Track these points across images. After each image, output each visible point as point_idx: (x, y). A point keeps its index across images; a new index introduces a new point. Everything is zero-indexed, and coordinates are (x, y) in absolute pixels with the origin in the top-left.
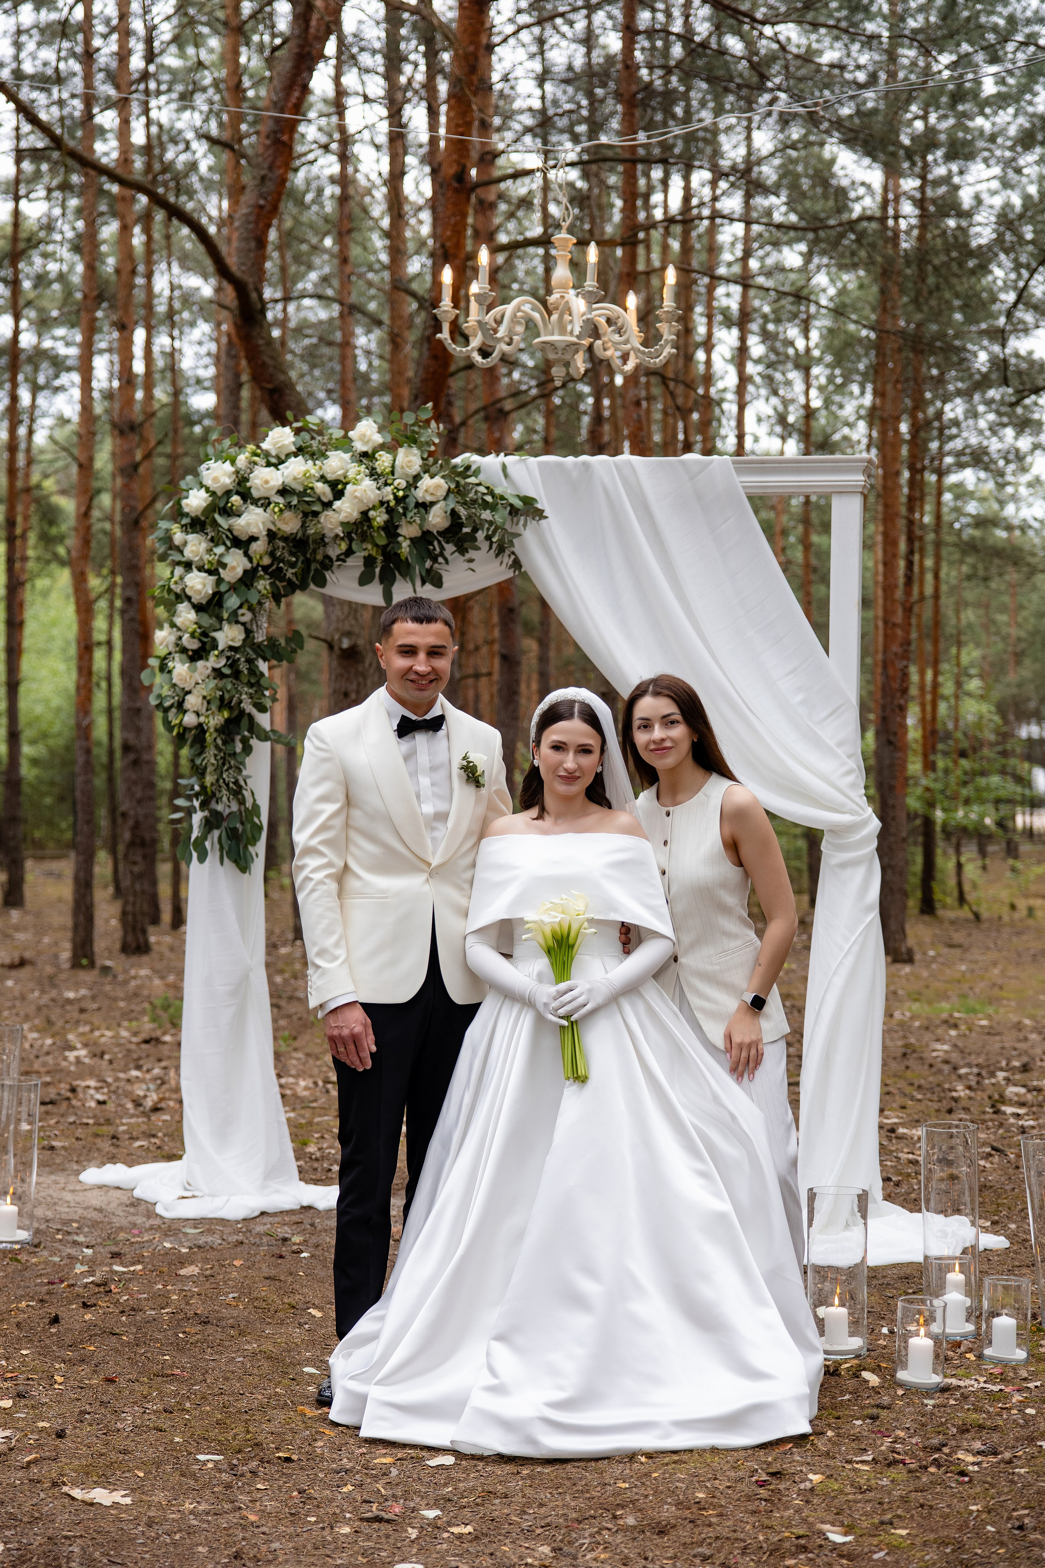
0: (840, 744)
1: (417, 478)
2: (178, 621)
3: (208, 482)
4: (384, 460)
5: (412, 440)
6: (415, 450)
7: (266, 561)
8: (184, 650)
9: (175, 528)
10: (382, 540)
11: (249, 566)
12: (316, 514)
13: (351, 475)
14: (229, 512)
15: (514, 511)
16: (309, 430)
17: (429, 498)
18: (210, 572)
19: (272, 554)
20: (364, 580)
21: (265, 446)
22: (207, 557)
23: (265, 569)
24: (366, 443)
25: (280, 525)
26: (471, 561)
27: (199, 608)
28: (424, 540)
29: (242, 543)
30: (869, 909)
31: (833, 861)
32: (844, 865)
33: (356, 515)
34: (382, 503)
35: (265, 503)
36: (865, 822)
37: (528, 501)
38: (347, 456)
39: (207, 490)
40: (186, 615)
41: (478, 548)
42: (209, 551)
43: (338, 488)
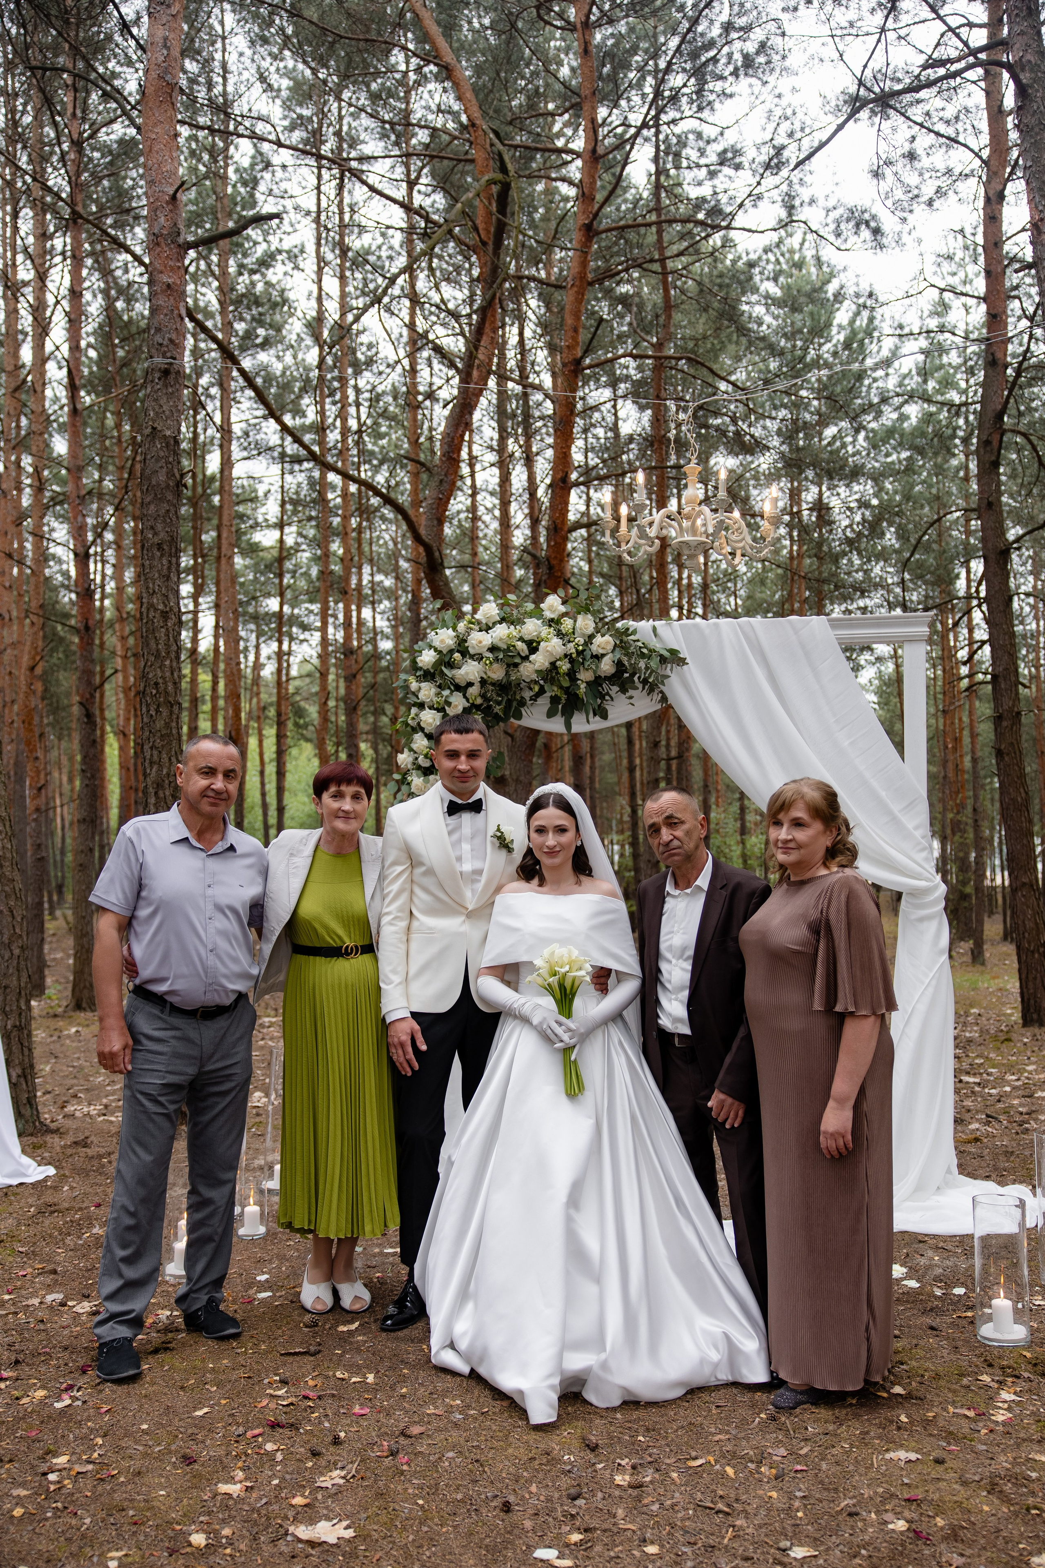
0: (916, 828)
1: (591, 637)
2: (414, 746)
3: (436, 644)
4: (567, 624)
5: (586, 610)
6: (589, 616)
7: (479, 701)
8: (419, 768)
9: (412, 680)
10: (566, 683)
11: (467, 705)
12: (516, 665)
13: (543, 635)
14: (451, 665)
15: (663, 660)
16: (509, 605)
17: (601, 651)
18: (438, 710)
19: (483, 696)
20: (551, 714)
21: (477, 616)
22: (435, 699)
23: (478, 707)
24: (553, 612)
25: (490, 674)
26: (631, 697)
27: (429, 737)
28: (598, 681)
29: (462, 688)
30: (941, 953)
31: (913, 917)
32: (921, 920)
33: (547, 665)
34: (566, 656)
35: (479, 658)
36: (936, 887)
37: (673, 652)
38: (539, 622)
39: (436, 650)
40: (420, 742)
41: (637, 688)
42: (438, 694)
43: (533, 646)
